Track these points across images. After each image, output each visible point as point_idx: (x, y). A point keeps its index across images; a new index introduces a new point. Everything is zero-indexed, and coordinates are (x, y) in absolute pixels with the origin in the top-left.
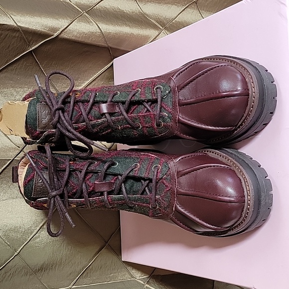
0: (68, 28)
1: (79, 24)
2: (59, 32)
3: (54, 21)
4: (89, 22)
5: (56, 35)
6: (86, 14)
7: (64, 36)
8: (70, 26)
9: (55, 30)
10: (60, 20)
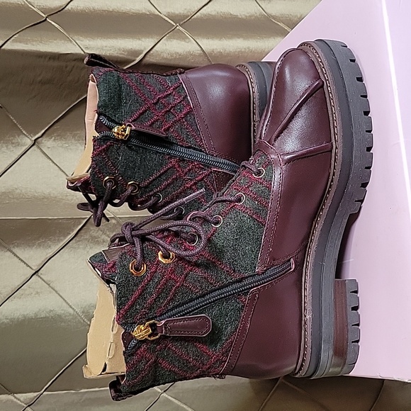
0: (155, 48)
1: (169, 42)
2: (142, 55)
3: (134, 42)
4: (184, 38)
5: (138, 59)
6: (181, 29)
7: (149, 59)
8: (157, 46)
9: (137, 53)
10: (143, 39)
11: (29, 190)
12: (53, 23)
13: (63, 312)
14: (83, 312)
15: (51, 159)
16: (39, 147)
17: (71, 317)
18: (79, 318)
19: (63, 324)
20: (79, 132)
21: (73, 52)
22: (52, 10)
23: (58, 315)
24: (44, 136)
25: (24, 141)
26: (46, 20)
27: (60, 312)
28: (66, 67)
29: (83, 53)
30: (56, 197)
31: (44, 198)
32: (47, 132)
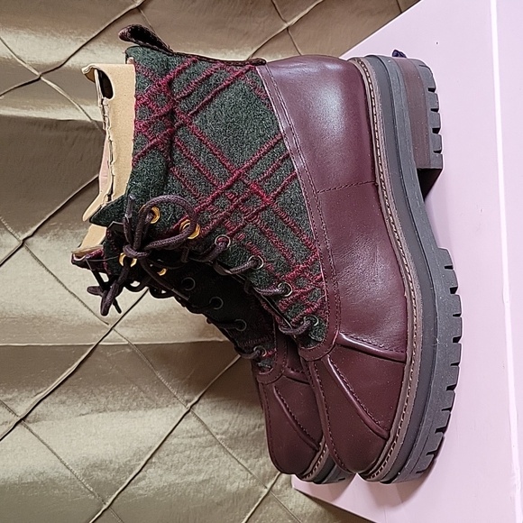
11: (14, 306)
12: (50, 83)
13: (57, 475)
14: (84, 475)
15: (44, 266)
16: (28, 250)
17: (68, 482)
18: (78, 482)
19: (57, 492)
20: (82, 230)
21: (75, 119)
22: (48, 66)
23: (50, 479)
24: (36, 236)
25: (8, 241)
26: (39, 79)
27: (52, 474)
28: (66, 139)
29: (89, 120)
30: (50, 317)
31: (35, 317)
32: (40, 230)
